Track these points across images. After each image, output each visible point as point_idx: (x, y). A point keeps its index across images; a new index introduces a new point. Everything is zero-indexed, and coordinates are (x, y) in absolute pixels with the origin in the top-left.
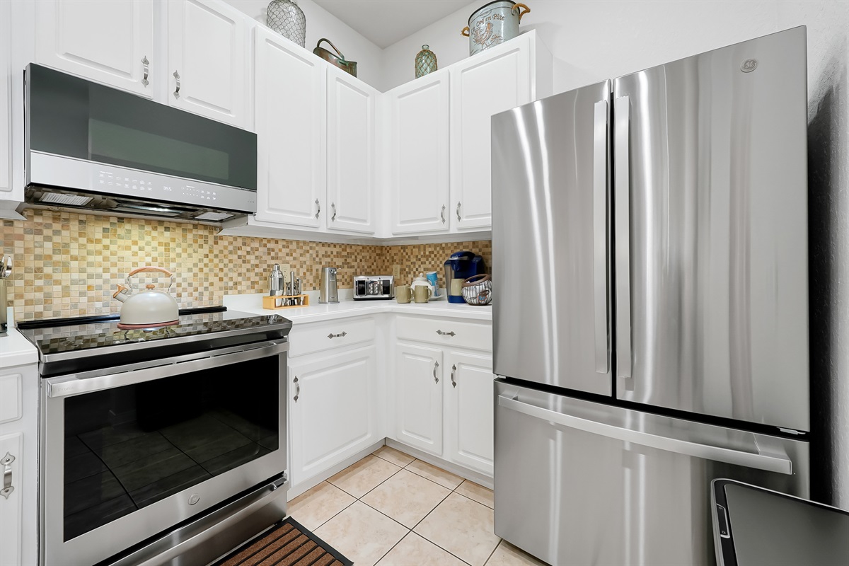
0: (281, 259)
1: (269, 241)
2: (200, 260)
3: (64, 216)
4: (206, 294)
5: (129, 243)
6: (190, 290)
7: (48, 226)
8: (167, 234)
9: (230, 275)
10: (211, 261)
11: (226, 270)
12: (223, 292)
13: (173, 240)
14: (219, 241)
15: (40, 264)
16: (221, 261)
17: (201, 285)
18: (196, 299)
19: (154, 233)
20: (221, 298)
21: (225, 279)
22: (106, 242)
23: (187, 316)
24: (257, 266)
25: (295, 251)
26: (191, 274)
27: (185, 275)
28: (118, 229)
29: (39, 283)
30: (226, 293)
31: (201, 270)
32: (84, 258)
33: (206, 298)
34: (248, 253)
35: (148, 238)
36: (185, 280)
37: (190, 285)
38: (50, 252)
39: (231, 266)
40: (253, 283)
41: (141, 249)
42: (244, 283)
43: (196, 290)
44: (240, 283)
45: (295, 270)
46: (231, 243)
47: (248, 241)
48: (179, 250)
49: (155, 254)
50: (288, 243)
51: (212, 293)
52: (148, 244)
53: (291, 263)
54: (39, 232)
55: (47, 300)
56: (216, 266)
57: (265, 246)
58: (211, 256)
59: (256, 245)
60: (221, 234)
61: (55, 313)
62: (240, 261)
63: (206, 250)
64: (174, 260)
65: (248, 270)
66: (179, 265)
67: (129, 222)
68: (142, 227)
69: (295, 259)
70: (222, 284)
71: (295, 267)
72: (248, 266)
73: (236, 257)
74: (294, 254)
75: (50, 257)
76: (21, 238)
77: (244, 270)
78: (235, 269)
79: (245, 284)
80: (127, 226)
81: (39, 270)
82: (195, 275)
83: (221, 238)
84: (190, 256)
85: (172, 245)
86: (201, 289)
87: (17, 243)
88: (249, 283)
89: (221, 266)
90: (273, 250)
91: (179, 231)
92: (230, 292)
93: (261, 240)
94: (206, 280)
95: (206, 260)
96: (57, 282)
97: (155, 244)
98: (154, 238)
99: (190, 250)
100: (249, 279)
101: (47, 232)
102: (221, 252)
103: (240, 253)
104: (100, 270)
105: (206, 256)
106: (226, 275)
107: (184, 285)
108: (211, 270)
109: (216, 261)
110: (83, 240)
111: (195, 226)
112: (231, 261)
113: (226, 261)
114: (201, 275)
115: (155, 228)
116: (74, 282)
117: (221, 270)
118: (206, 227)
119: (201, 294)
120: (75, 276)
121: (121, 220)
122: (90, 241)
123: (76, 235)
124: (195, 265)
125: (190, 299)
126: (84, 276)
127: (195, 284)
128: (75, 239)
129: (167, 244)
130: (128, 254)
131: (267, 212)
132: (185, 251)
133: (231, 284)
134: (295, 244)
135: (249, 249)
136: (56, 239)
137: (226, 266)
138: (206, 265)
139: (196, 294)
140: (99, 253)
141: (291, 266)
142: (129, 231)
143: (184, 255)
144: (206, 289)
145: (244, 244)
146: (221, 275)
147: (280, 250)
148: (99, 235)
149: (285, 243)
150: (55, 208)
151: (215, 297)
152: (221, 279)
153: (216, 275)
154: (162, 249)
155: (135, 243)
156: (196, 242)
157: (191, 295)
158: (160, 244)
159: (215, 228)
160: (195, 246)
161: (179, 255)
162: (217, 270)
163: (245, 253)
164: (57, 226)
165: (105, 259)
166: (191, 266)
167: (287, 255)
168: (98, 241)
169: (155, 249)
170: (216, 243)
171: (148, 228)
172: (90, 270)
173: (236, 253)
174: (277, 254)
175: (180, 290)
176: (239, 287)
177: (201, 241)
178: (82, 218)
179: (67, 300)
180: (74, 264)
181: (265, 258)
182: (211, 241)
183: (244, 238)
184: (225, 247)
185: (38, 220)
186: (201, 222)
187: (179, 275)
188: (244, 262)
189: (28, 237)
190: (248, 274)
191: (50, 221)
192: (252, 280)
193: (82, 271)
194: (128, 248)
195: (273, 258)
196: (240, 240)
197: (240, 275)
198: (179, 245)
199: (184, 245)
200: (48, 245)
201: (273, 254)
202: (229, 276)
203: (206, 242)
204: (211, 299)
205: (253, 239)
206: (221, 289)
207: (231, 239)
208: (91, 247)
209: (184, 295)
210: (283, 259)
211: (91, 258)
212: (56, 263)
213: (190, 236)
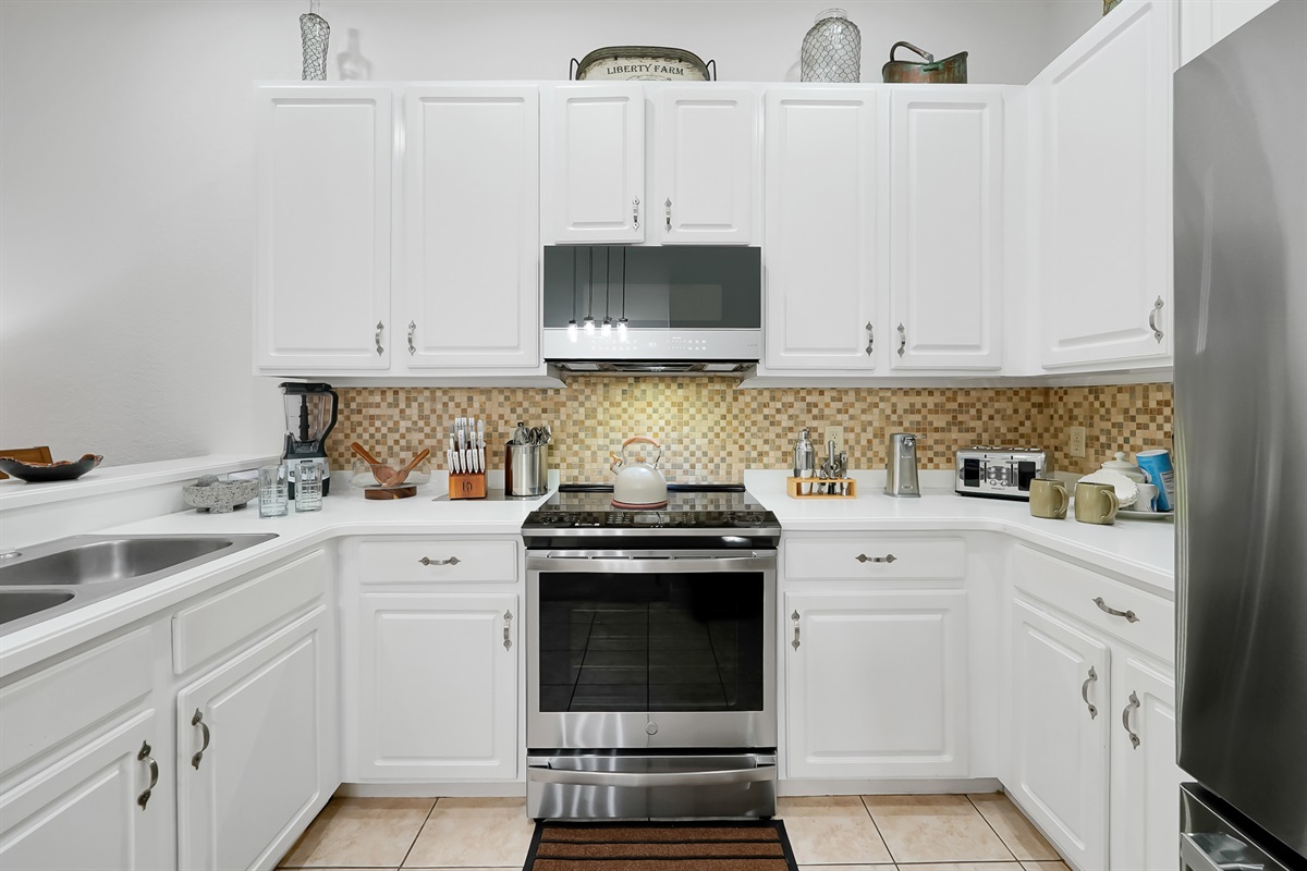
0: (828, 419)
1: (809, 392)
2: (717, 423)
3: (593, 380)
4: (723, 466)
5: (644, 404)
6: (705, 460)
7: (582, 392)
8: (680, 392)
9: (754, 441)
10: (730, 423)
11: (747, 435)
12: (744, 465)
13: (687, 399)
14: (740, 397)
15: (576, 429)
16: (742, 423)
17: (717, 455)
18: (712, 472)
19: (668, 392)
20: (741, 472)
21: (747, 448)
22: (625, 404)
23: (700, 494)
24: (791, 429)
25: (852, 405)
26: (706, 440)
27: (698, 442)
28: (635, 391)
29: (576, 447)
30: (748, 467)
31: (717, 435)
32: (607, 423)
33: (722, 472)
34: (778, 411)
35: (661, 398)
36: (699, 448)
37: (705, 454)
38: (583, 418)
39: (754, 429)
40: (785, 454)
41: (655, 411)
42: (772, 454)
43: (712, 461)
44: (767, 453)
45: (851, 436)
46: (754, 399)
47: (778, 395)
48: (692, 411)
49: (668, 417)
50: (840, 394)
51: (730, 466)
52: (662, 405)
53: (845, 425)
54: (576, 399)
55: (581, 466)
56: (736, 430)
57: (803, 399)
58: (729, 417)
59: (790, 398)
60: (741, 387)
61: (587, 479)
62: (767, 423)
63: (723, 410)
64: (687, 424)
65: (778, 436)
66: (693, 429)
67: (644, 381)
68: (656, 386)
69: (852, 418)
70: (742, 454)
71: (852, 430)
72: (778, 430)
73: (760, 417)
74: (851, 411)
75: (583, 422)
76: (564, 405)
77: (772, 436)
78: (760, 434)
79: (773, 456)
80: (643, 386)
81: (576, 435)
82: (711, 442)
83: (742, 392)
84: (705, 418)
85: (686, 405)
86: (717, 460)
87: (563, 410)
88: (779, 454)
89: (742, 430)
90: (816, 406)
91: (693, 387)
92: (753, 465)
93: (797, 392)
94: (724, 448)
95: (723, 423)
96: (588, 448)
97: (668, 404)
98: (667, 398)
99: (705, 411)
100: (779, 448)
101: (582, 398)
102: (742, 411)
103: (766, 411)
104: (620, 435)
105: (724, 417)
106: (748, 442)
107: (699, 454)
108: (729, 436)
109: (735, 423)
110: (606, 404)
111: (711, 380)
112: (754, 423)
113: (748, 423)
114: (717, 442)
115: (668, 386)
116: (600, 448)
117: (742, 435)
118: (723, 379)
119: (717, 466)
120: (601, 441)
121: (637, 379)
122: (612, 405)
123: (602, 399)
124: (711, 429)
125: (705, 472)
126: (607, 441)
127: (711, 454)
128: (601, 404)
129: (680, 405)
130: (642, 417)
131: (783, 354)
132: (699, 411)
133: (754, 454)
134: (852, 395)
135: (779, 405)
136: (587, 404)
137: (747, 429)
138: (723, 429)
139: (711, 466)
140: (619, 417)
141: (846, 430)
142: (644, 391)
143: (698, 417)
144: (723, 460)
145: (773, 399)
146: (741, 442)
147: (827, 405)
148: (619, 398)
149: (835, 394)
150: (587, 373)
151: (734, 471)
152: (742, 448)
153: (735, 442)
154: (675, 410)
155: (650, 404)
156: (711, 399)
157: (705, 467)
158: (673, 404)
159: (735, 378)
160: (711, 404)
161: (693, 417)
162: (736, 436)
163: (774, 412)
164: (588, 391)
165: (624, 423)
166: (706, 430)
167: (839, 411)
168: (619, 404)
169: (668, 411)
170: (736, 399)
171: (662, 386)
172: (612, 435)
173: (762, 412)
174: (821, 411)
175: (693, 460)
176: (765, 460)
177: (717, 398)
178: (606, 381)
179: (595, 466)
180: (600, 429)
181: (803, 417)
182: (729, 398)
183: (772, 390)
184: (748, 405)
185: (575, 386)
186: (718, 374)
187: (693, 442)
188: (772, 424)
189: (569, 403)
190: (778, 442)
191: (583, 387)
192: (783, 450)
193: (606, 436)
194: (643, 411)
195: (815, 418)
196: (766, 393)
197: (766, 442)
198: (693, 405)
199: (699, 404)
200: (582, 410)
201: (815, 411)
202: (752, 444)
203: (723, 399)
204: (729, 473)
205: (785, 391)
206: (741, 460)
207: (755, 393)
208: (613, 411)
209: (698, 466)
210: (832, 419)
211: (613, 423)
212: (587, 429)
213: (705, 392)
